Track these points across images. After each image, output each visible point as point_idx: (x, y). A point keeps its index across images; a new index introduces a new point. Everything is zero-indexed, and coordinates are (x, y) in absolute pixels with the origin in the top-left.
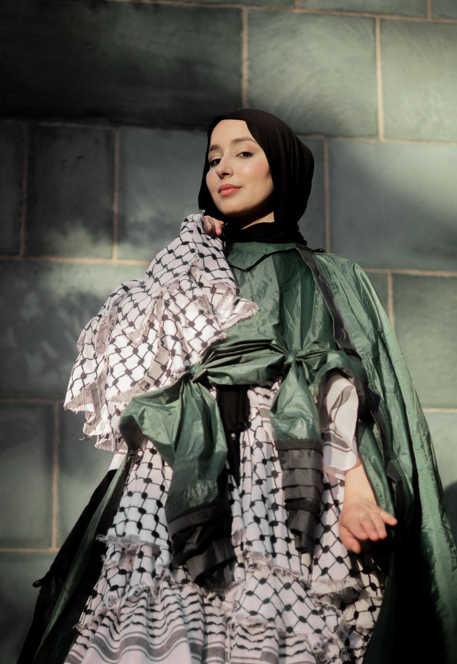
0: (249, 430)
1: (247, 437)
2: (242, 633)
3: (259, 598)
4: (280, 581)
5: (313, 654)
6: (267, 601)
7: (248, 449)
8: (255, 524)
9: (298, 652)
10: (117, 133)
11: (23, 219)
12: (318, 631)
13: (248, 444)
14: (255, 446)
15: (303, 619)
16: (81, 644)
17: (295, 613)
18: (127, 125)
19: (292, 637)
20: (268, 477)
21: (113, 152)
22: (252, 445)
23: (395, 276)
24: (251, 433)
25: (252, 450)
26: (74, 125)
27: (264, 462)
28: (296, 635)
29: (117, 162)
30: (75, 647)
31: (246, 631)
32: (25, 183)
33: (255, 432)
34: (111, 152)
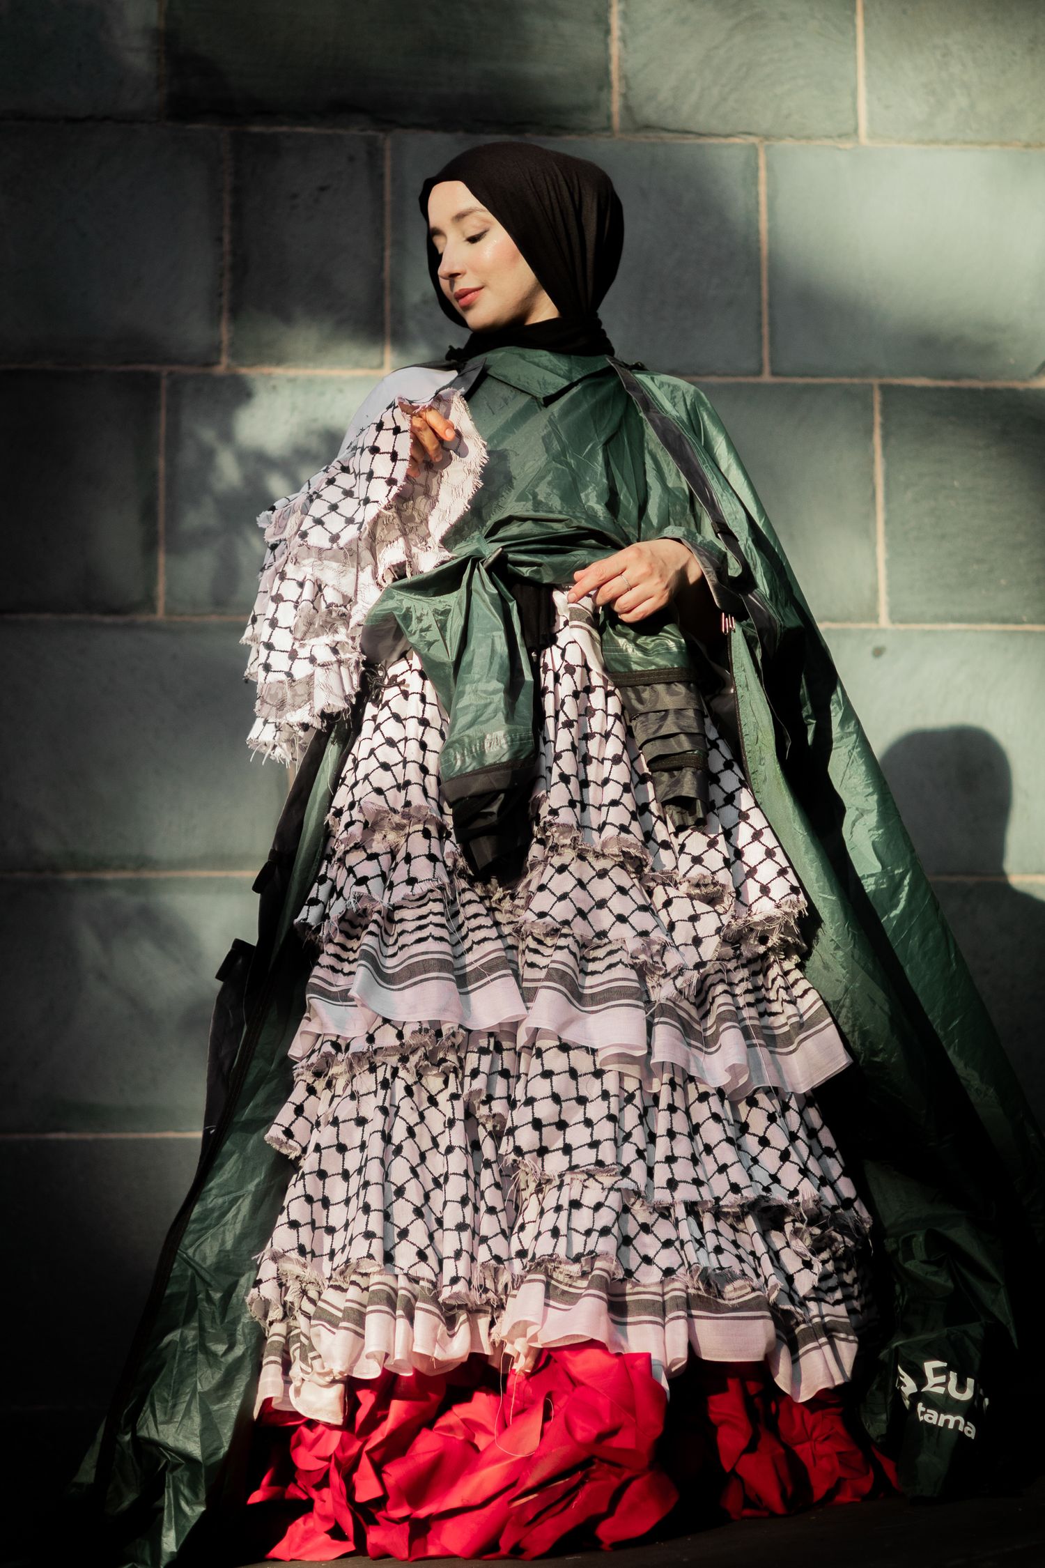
0: (554, 647)
1: (552, 657)
2: (533, 945)
3: (553, 893)
4: (592, 867)
5: (632, 967)
6: (564, 897)
7: (550, 675)
8: (562, 785)
9: (610, 967)
10: (387, 143)
11: (225, 300)
12: (644, 934)
13: (550, 667)
14: (562, 672)
15: (622, 919)
16: (327, 967)
17: (611, 911)
18: (405, 127)
19: (605, 945)
20: (580, 715)
21: (382, 176)
22: (557, 669)
23: (886, 390)
24: (556, 652)
25: (557, 678)
26: (311, 130)
27: (576, 695)
28: (610, 942)
29: (388, 197)
30: (317, 971)
31: (540, 942)
32: (227, 238)
33: (564, 650)
34: (377, 179)
